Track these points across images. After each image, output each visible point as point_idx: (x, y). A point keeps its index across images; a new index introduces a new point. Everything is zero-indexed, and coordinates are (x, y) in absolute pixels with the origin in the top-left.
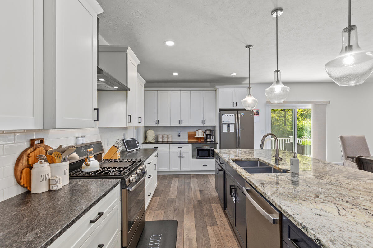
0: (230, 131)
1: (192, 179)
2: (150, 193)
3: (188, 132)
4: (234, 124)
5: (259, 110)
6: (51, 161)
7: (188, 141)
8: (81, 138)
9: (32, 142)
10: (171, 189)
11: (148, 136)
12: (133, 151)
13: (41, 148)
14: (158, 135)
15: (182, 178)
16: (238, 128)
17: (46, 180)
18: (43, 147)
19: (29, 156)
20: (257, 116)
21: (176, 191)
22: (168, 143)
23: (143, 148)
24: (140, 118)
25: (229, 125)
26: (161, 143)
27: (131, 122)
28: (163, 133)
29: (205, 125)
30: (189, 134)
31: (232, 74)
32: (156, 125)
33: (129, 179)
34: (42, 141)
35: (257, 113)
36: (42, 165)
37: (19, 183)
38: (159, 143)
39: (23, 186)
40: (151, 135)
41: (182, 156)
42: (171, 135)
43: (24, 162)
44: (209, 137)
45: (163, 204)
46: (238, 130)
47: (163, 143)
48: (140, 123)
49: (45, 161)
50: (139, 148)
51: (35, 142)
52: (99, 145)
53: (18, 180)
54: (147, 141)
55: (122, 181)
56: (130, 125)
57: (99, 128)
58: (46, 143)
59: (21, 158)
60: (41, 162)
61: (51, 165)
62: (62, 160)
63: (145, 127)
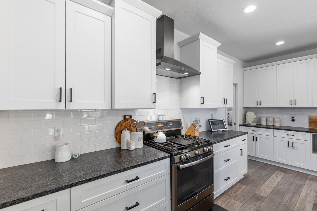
1: (307, 182)
2: (228, 177)
3: (309, 116)
6: (131, 130)
7: (309, 129)
8: (161, 116)
9: (125, 116)
10: (266, 183)
11: (247, 118)
12: (219, 131)
13: (128, 121)
14: (261, 117)
15: (291, 175)
17: (126, 142)
18: (131, 120)
19: (121, 125)
21: (272, 189)
22: (274, 128)
23: (241, 131)
24: (224, 99)
26: (265, 126)
27: (203, 103)
28: (267, 115)
30: (310, 119)
32: (258, 106)
33: (180, 157)
34: (131, 116)
38: (262, 126)
39: (118, 142)
40: (251, 117)
41: (293, 147)
42: (280, 118)
43: (119, 129)
45: (245, 196)
47: (267, 127)
48: (224, 104)
49: (128, 130)
50: (226, 129)
51: (127, 117)
52: (178, 123)
53: (116, 139)
54: (246, 123)
55: (172, 157)
56: (203, 106)
57: (181, 109)
58: (133, 118)
59: (117, 126)
60: (126, 131)
61: (131, 132)
62: (137, 131)
63: (244, 108)
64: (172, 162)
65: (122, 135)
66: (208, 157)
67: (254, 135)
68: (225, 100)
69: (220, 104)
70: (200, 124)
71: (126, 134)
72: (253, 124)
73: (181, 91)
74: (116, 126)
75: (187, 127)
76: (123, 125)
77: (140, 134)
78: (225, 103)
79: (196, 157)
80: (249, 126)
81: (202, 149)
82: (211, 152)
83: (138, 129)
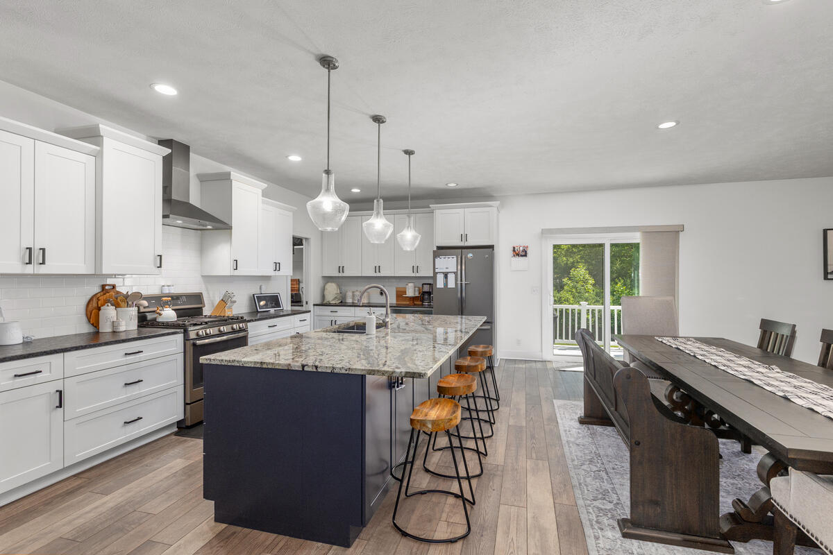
0: (449, 287)
3: (397, 288)
4: (454, 273)
5: (527, 247)
6: (117, 305)
7: (397, 304)
8: (167, 287)
9: (103, 287)
11: (326, 293)
12: (270, 311)
13: (110, 293)
14: (346, 292)
16: (461, 280)
17: (111, 322)
18: (114, 292)
19: (98, 299)
20: (524, 257)
24: (276, 263)
25: (446, 275)
26: (351, 304)
27: (237, 269)
28: (354, 289)
29: (418, 275)
30: (397, 292)
31: (449, 185)
32: (341, 275)
33: (198, 332)
34: (114, 287)
35: (524, 254)
36: (108, 308)
37: (89, 321)
38: (346, 304)
39: (93, 324)
40: (332, 291)
43: (94, 304)
44: (426, 297)
46: (461, 284)
48: (277, 271)
49: (111, 305)
50: (282, 309)
51: (107, 288)
52: (198, 297)
53: (89, 319)
54: (325, 302)
55: (186, 332)
56: (236, 273)
57: (202, 276)
58: (118, 289)
59: (91, 300)
60: (108, 305)
61: (118, 309)
62: (128, 306)
63: (324, 277)
64: (186, 339)
65: (101, 312)
66: (241, 334)
67: (333, 318)
68: (278, 265)
69: (269, 271)
70: (234, 299)
71: (109, 312)
72: (334, 302)
73: (202, 250)
74: (88, 300)
75: (213, 304)
76: (101, 298)
77: (133, 311)
78: (278, 269)
79: (221, 334)
80: (329, 305)
81: (230, 326)
82: (245, 330)
83: (130, 303)
